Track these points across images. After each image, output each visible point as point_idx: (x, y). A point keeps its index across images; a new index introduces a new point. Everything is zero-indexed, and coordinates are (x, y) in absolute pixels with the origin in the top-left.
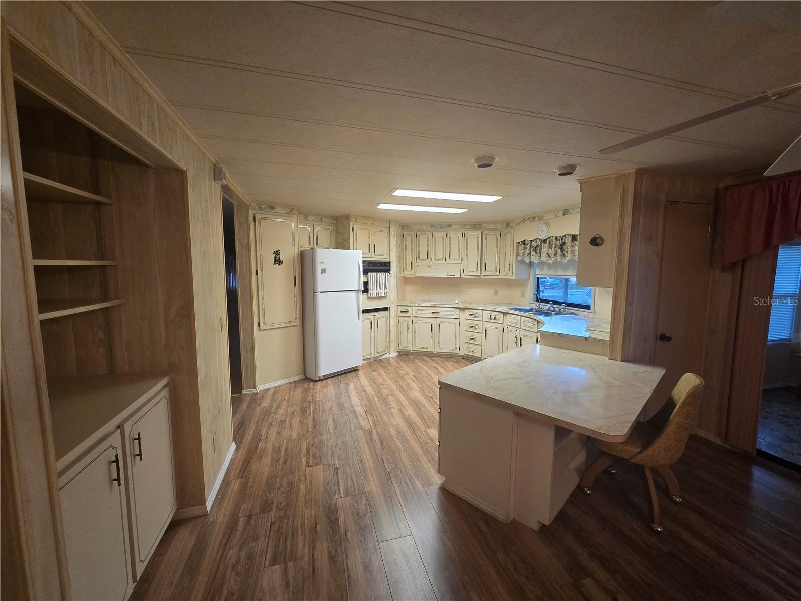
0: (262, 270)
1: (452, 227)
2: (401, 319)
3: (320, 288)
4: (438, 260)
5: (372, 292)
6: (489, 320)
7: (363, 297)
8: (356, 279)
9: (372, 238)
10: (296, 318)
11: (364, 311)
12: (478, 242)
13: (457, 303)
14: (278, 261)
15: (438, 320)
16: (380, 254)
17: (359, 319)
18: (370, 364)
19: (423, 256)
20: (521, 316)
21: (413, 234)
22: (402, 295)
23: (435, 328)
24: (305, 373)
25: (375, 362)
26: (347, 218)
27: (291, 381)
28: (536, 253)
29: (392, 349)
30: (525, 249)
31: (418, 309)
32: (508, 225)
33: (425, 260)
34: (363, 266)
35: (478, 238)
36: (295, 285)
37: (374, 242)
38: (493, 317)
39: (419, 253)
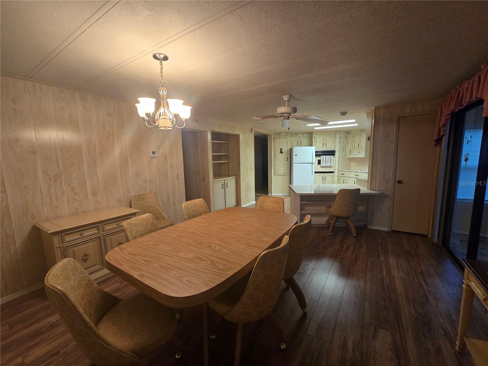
0: (276, 155)
2: (340, 178)
3: (295, 161)
5: (323, 164)
7: (317, 166)
10: (288, 172)
11: (316, 173)
14: (281, 152)
16: (329, 147)
17: (313, 175)
19: (356, 146)
26: (312, 133)
27: (285, 195)
33: (357, 149)
36: (287, 160)
37: (326, 142)
39: (354, 145)
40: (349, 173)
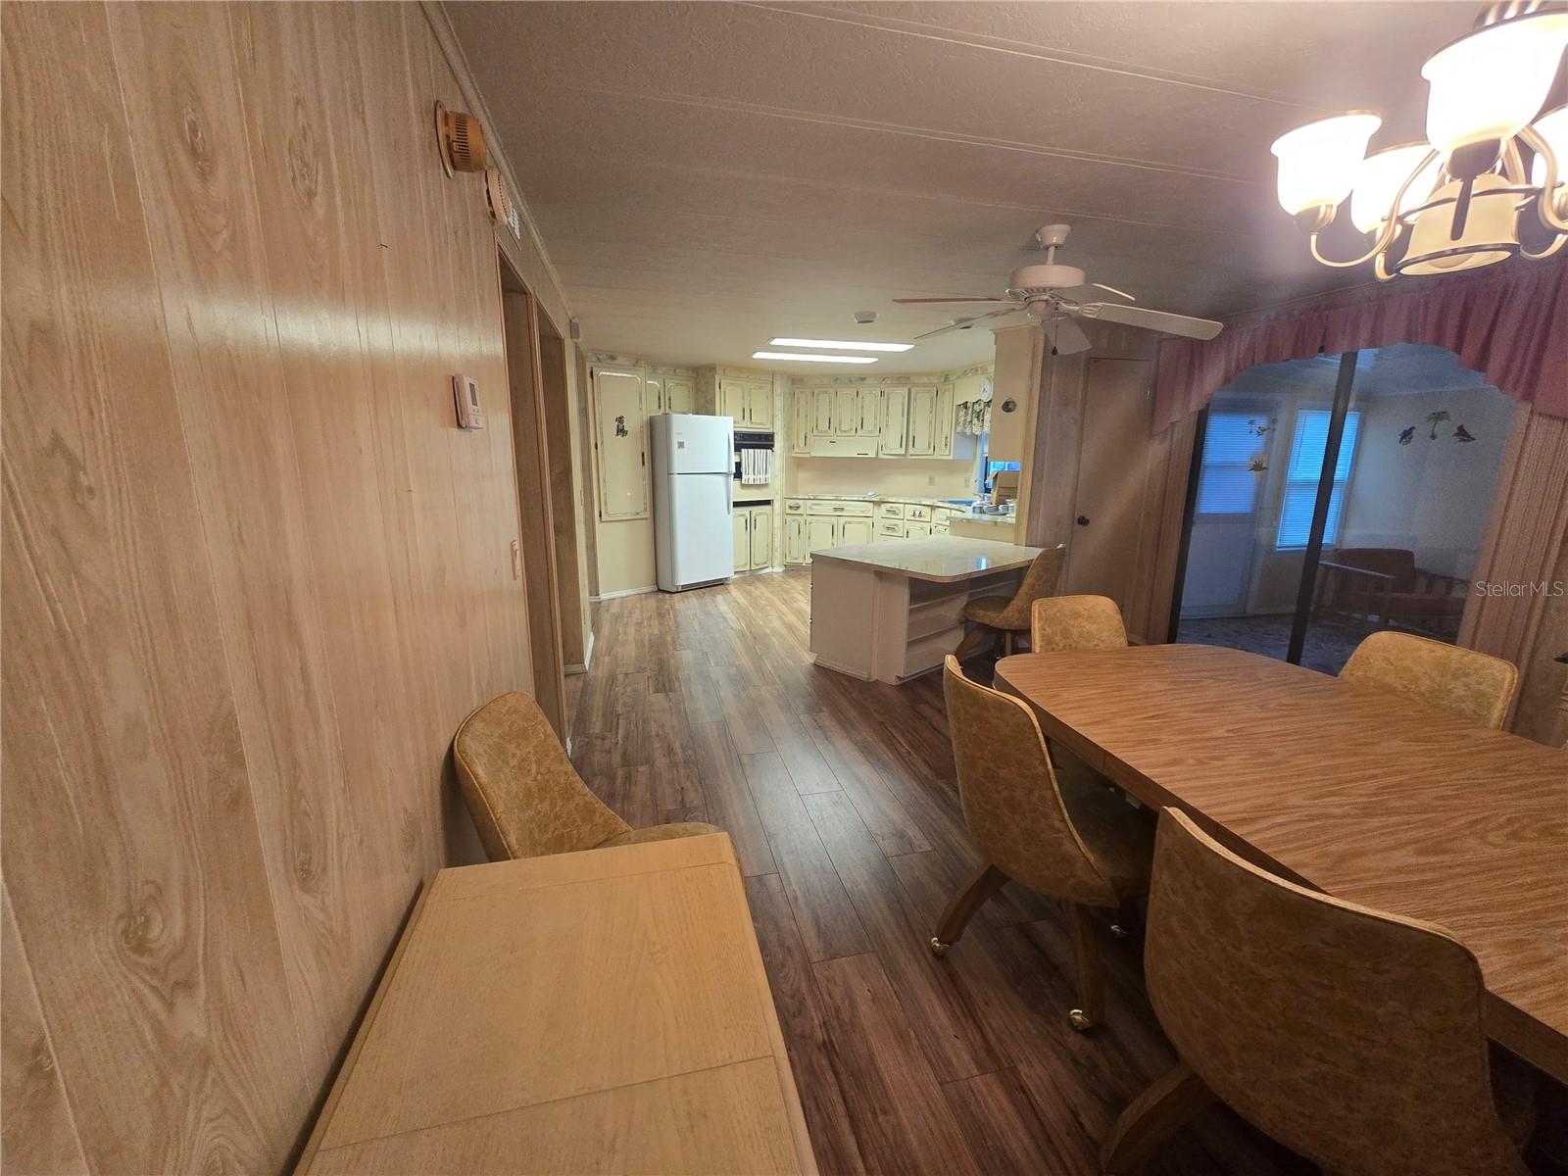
0: (602, 443)
1: (865, 382)
2: (789, 518)
3: (677, 467)
4: (845, 432)
5: (748, 477)
6: (913, 518)
7: (734, 483)
8: (723, 456)
9: (747, 398)
10: (646, 509)
11: (736, 504)
12: (903, 404)
13: (870, 494)
14: (621, 431)
15: (842, 520)
16: (758, 421)
17: (729, 513)
18: (744, 580)
19: (823, 425)
20: (951, 509)
21: (808, 392)
22: (792, 484)
23: (839, 531)
24: (657, 584)
25: (751, 576)
26: (710, 371)
27: (640, 592)
28: (979, 420)
29: (776, 562)
30: (966, 414)
31: (814, 504)
32: (946, 379)
33: (826, 432)
34: (735, 440)
35: (904, 398)
36: (643, 464)
37: (750, 405)
38: (917, 513)
39: (817, 420)
40: (814, 502)
